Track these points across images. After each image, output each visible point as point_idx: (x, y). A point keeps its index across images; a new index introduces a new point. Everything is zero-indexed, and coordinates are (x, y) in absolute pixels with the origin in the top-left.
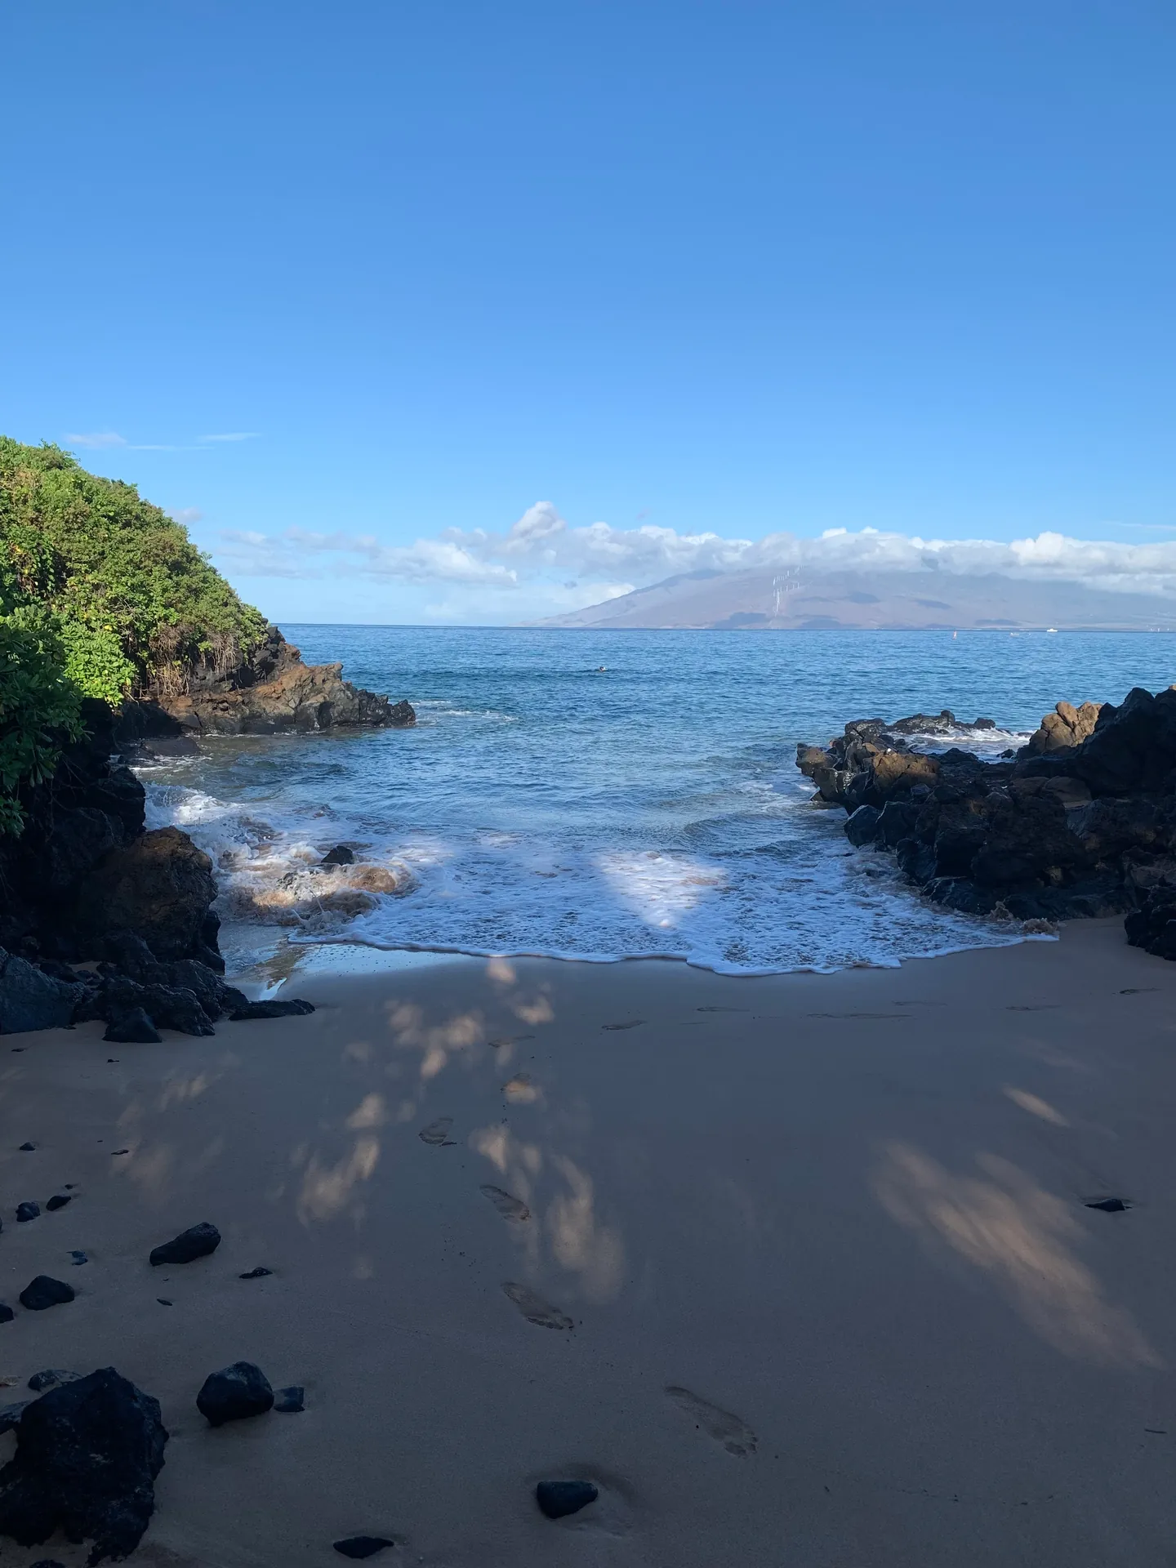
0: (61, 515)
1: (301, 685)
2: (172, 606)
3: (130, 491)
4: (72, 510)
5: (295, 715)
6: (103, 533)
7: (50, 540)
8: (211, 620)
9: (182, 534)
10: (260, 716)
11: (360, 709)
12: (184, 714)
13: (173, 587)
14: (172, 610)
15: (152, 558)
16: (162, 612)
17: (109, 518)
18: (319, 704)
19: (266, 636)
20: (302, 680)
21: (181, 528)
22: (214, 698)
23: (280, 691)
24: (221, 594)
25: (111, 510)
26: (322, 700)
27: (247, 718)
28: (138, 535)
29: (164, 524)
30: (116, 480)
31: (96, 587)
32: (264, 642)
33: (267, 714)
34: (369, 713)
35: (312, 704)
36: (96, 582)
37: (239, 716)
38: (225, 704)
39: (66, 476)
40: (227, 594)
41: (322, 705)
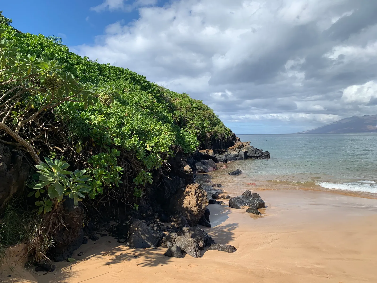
0: (185, 108)
1: (240, 147)
3: (201, 102)
4: (187, 106)
5: (238, 154)
6: (194, 111)
7: (182, 113)
8: (218, 131)
9: (212, 111)
10: (229, 155)
11: (255, 153)
14: (209, 129)
15: (205, 117)
17: (195, 108)
19: (231, 135)
21: (212, 110)
22: (219, 150)
23: (235, 148)
24: (221, 125)
25: (196, 107)
27: (226, 155)
28: (202, 112)
29: (208, 109)
30: (198, 100)
31: (192, 124)
33: (231, 154)
36: (192, 123)
37: (224, 155)
38: (221, 152)
39: (187, 100)
40: (222, 125)
41: (245, 152)
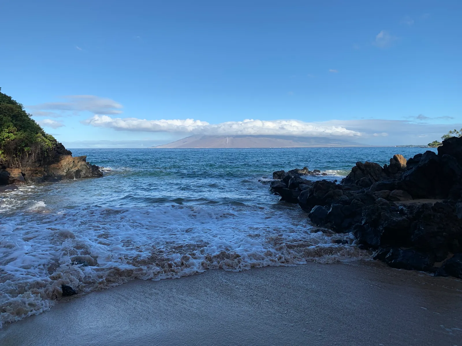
1: (69, 164)
2: (12, 133)
5: (66, 175)
8: (30, 139)
10: (52, 176)
11: (92, 172)
12: (17, 176)
13: (12, 125)
14: (12, 134)
15: (3, 114)
16: (7, 135)
18: (75, 171)
20: (69, 162)
22: (32, 169)
23: (60, 166)
26: (77, 169)
27: (46, 177)
32: (54, 147)
33: (54, 175)
34: (96, 173)
35: (73, 170)
37: (42, 176)
38: (37, 171)
41: (77, 171)
